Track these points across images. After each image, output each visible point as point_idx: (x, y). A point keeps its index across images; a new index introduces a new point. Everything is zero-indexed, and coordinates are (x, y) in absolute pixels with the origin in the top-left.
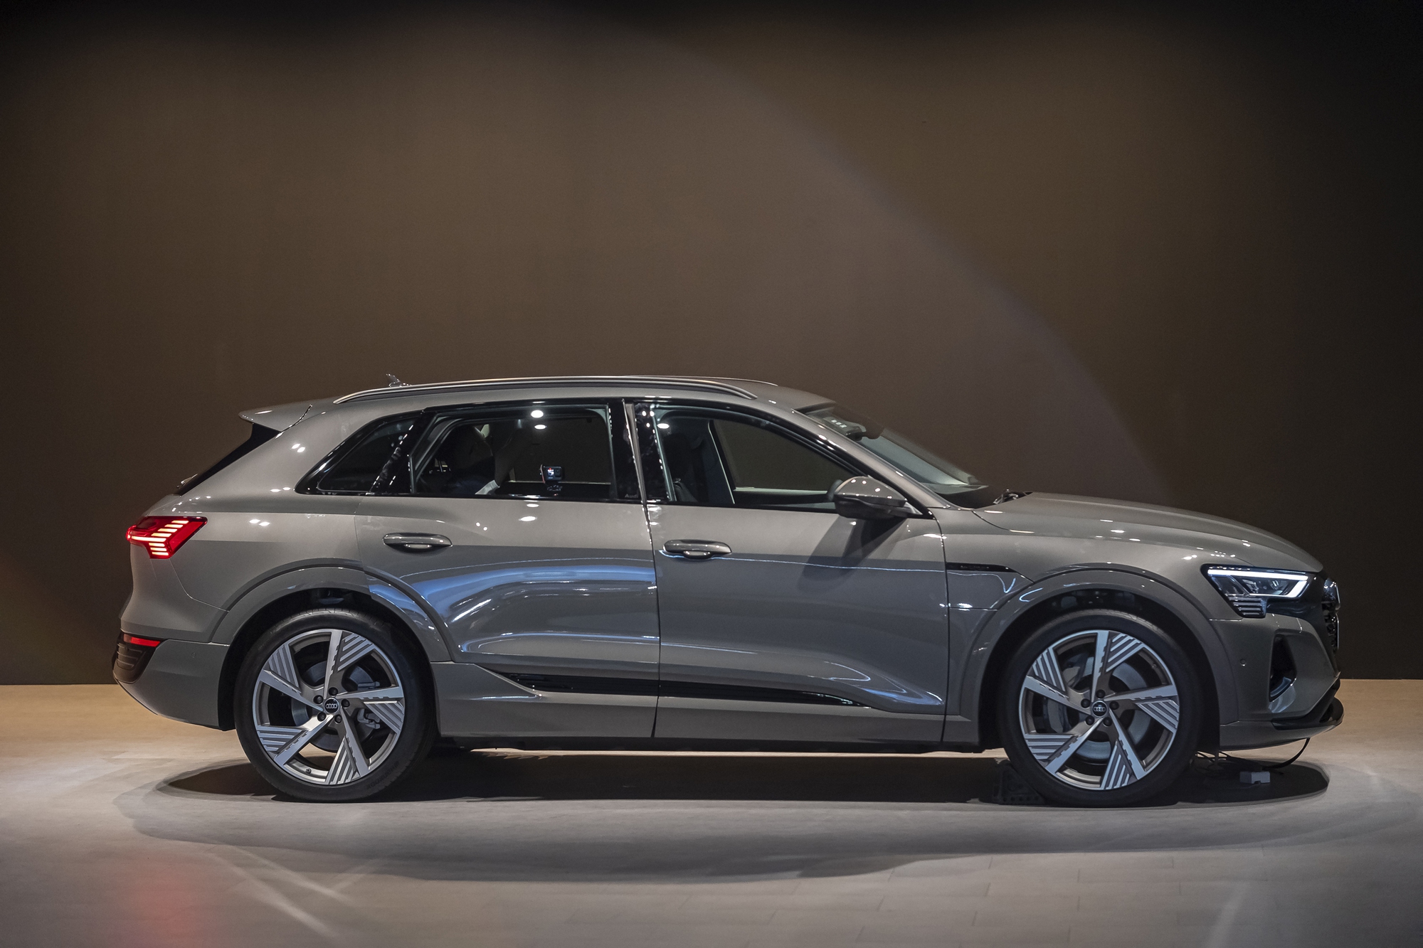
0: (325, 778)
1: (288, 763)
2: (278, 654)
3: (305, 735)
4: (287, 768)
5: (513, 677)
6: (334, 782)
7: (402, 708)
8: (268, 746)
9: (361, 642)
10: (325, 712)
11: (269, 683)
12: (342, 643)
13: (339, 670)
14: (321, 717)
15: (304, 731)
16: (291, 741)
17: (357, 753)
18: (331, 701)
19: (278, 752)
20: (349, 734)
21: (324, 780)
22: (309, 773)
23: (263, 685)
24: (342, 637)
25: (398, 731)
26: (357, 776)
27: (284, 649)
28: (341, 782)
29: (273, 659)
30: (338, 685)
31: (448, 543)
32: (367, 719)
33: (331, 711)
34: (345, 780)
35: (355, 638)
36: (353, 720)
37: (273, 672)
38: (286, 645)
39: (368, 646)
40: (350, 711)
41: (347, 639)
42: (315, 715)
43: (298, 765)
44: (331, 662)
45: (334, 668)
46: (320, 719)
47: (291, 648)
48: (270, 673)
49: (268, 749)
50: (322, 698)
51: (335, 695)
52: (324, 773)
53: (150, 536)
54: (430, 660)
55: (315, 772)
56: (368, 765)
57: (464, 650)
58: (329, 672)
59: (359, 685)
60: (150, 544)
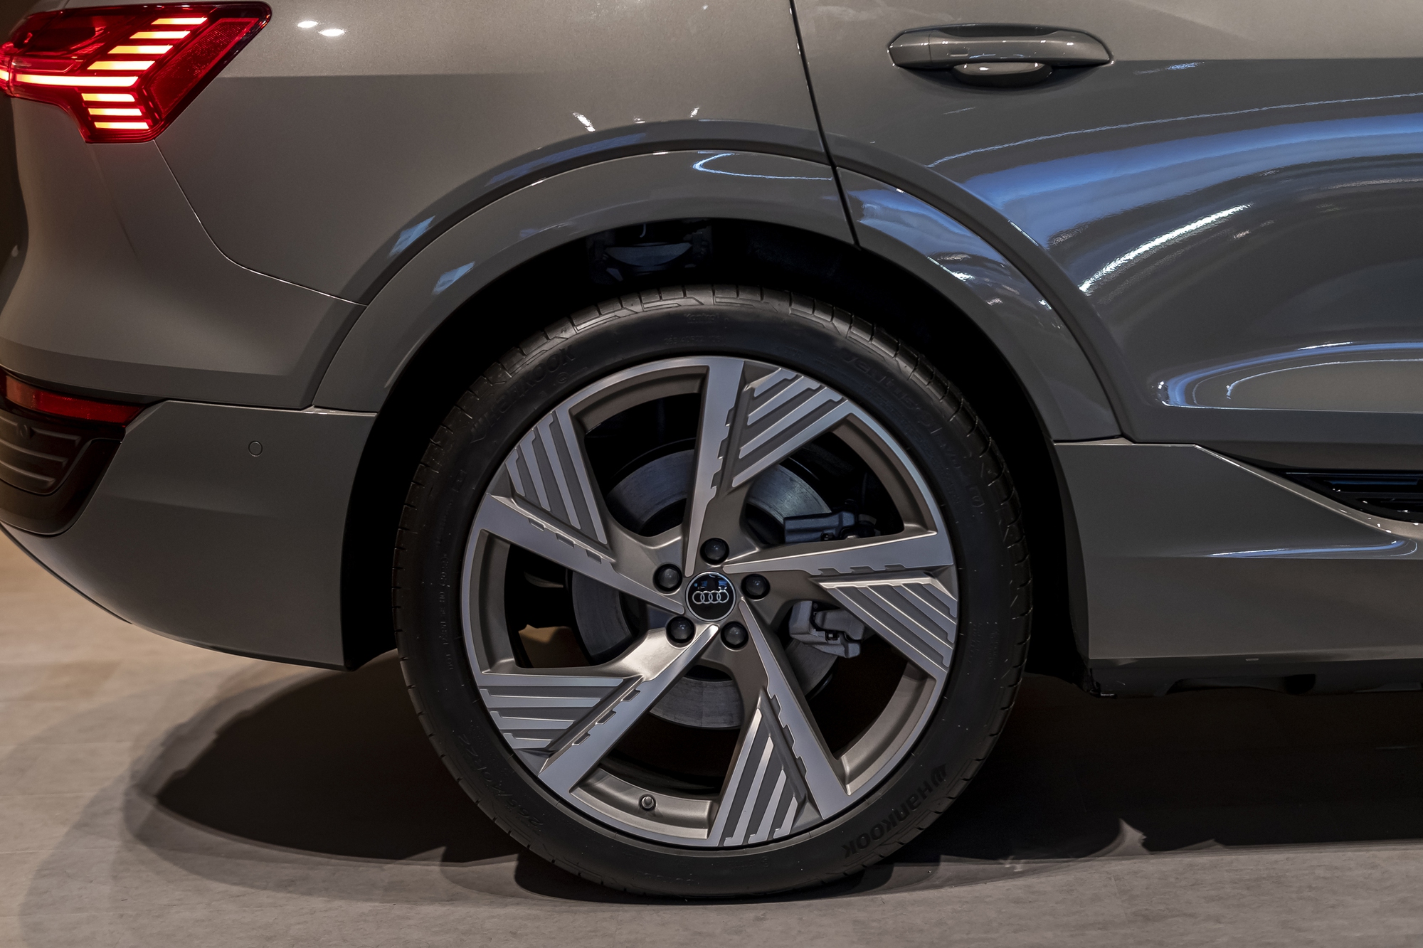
0: (709, 823)
1: (583, 783)
2: (538, 442)
3: (636, 692)
4: (583, 800)
5: (1319, 481)
6: (736, 839)
7: (949, 594)
8: (518, 733)
9: (808, 393)
10: (692, 615)
11: (511, 534)
12: (744, 400)
13: (735, 484)
14: (678, 631)
15: (630, 679)
16: (590, 713)
17: (806, 743)
18: (713, 582)
19: (548, 752)
20: (777, 684)
21: (703, 833)
22: (646, 811)
23: (491, 540)
24: (744, 381)
25: (939, 672)
26: (808, 816)
27: (555, 426)
28: (762, 835)
29: (521, 461)
30: (730, 529)
31: (1103, 56)
32: (819, 629)
33: (709, 612)
34: (772, 831)
35: (786, 382)
36: (780, 633)
37: (523, 501)
38: (563, 411)
39: (830, 405)
40: (772, 605)
41: (759, 385)
42: (657, 626)
43: (611, 785)
44: (708, 461)
45: (721, 479)
46: (675, 640)
47: (578, 419)
48: (512, 504)
49: (516, 743)
50: (680, 574)
51: (721, 561)
52: (700, 809)
53: (83, 71)
54: (1054, 436)
55: (667, 804)
56: (844, 779)
57: (1176, 398)
58: (704, 492)
59: (790, 525)
60: (87, 97)
